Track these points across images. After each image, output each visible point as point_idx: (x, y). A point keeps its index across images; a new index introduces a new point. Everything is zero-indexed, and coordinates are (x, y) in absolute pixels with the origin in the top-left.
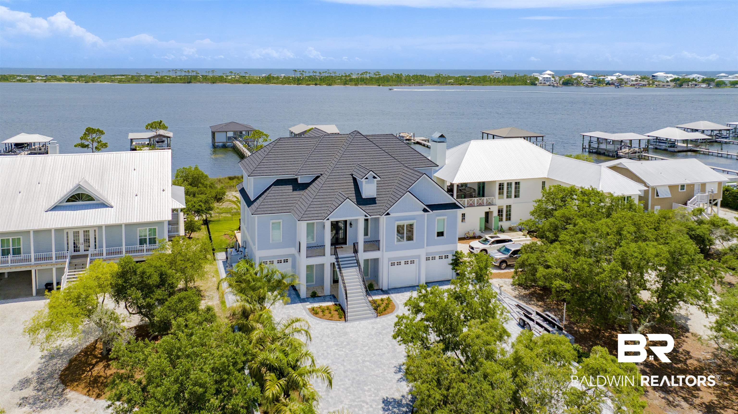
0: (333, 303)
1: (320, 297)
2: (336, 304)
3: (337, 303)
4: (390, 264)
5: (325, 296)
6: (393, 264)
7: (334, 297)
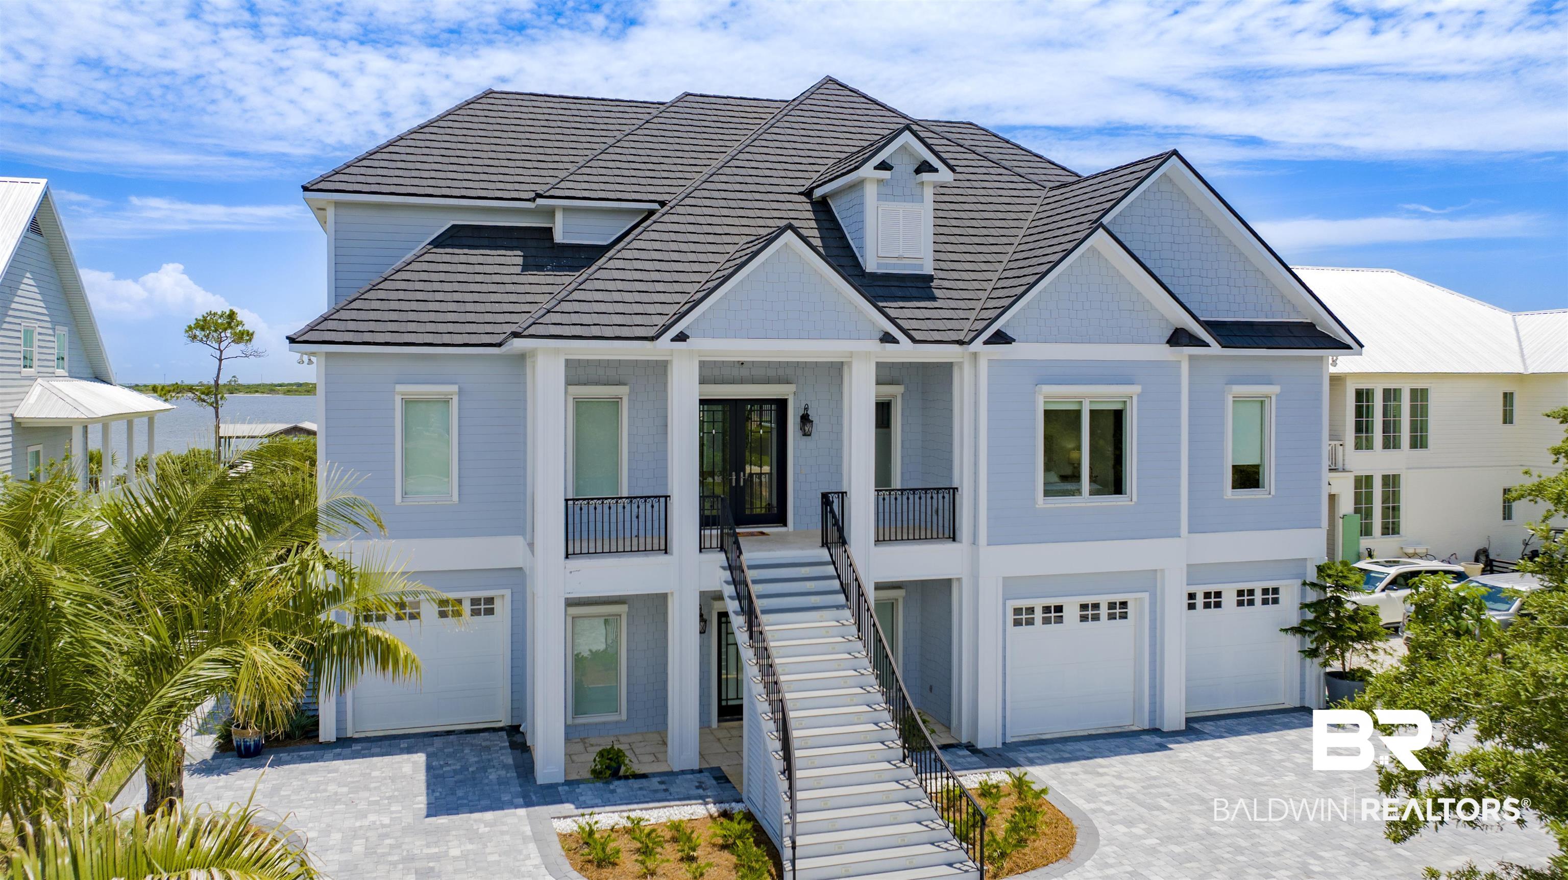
0: (713, 809)
1: (644, 776)
2: (725, 814)
3: (737, 807)
4: (1010, 617)
5: (671, 774)
6: (1023, 617)
7: (721, 778)
